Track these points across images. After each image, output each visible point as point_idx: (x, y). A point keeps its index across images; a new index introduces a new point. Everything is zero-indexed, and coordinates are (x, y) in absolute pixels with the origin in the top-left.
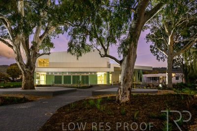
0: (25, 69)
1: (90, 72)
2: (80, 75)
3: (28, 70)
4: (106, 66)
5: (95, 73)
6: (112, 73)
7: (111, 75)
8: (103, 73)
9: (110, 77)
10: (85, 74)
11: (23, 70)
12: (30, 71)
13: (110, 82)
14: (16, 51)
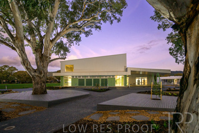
0: (33, 74)
1: (109, 76)
2: (100, 78)
3: (36, 74)
4: (123, 70)
5: (113, 76)
6: (129, 76)
7: (128, 78)
8: (121, 76)
9: (128, 80)
10: (104, 78)
11: (31, 75)
12: (39, 75)
13: (127, 84)
14: (20, 54)
